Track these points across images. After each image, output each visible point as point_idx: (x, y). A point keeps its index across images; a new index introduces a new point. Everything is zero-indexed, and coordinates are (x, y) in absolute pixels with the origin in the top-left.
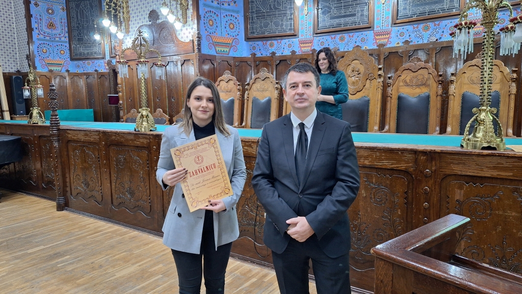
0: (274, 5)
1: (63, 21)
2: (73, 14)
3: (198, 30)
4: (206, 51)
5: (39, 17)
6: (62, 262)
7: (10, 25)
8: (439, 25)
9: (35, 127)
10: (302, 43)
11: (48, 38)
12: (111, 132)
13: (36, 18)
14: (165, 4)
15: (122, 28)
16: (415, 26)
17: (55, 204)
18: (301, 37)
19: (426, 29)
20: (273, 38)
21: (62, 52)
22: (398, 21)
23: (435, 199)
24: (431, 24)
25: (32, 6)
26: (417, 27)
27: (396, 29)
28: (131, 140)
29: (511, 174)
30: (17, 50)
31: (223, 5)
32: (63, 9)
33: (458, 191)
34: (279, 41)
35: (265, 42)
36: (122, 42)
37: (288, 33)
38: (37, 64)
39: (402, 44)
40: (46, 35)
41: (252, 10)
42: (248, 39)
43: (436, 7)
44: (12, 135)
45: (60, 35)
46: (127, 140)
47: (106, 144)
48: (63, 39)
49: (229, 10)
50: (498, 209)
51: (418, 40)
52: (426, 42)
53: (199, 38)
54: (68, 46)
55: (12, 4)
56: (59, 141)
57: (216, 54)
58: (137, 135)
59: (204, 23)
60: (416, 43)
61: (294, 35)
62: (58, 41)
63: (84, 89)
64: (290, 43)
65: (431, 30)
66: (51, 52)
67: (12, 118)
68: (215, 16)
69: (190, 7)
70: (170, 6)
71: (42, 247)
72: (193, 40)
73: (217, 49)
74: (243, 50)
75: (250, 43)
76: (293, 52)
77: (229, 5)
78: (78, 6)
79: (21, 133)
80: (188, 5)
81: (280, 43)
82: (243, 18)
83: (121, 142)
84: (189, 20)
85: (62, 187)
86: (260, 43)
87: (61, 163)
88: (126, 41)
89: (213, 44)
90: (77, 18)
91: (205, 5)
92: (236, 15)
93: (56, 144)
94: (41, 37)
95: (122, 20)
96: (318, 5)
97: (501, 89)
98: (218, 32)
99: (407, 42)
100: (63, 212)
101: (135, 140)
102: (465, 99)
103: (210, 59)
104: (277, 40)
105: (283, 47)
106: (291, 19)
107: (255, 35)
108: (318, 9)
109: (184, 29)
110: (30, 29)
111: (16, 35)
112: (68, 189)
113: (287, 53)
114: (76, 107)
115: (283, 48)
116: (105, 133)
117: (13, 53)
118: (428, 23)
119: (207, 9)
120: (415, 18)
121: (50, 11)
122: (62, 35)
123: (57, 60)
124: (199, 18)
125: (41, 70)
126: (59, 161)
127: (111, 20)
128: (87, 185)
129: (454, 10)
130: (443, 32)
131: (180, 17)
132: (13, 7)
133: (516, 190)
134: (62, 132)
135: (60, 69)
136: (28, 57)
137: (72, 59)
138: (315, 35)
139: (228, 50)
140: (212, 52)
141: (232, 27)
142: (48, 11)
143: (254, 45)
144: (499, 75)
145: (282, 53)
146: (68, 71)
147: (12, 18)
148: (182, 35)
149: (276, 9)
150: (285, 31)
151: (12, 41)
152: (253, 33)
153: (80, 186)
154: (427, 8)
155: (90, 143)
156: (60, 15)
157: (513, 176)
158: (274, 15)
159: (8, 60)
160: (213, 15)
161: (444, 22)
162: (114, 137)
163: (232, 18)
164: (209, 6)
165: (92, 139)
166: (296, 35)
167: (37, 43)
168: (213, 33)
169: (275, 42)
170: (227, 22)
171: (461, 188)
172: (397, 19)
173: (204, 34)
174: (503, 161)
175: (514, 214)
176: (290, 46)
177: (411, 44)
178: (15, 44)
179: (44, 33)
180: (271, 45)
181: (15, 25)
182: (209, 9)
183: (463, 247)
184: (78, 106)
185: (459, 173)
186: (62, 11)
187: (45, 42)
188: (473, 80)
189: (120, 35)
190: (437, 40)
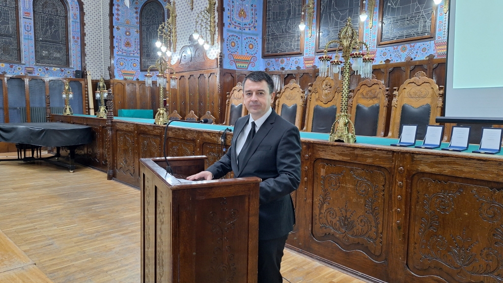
0: (286, 29)
1: (137, 41)
2: (144, 35)
3: (221, 50)
4: (226, 66)
5: (119, 38)
6: (96, 207)
7: (99, 44)
8: (414, 46)
9: (101, 120)
10: (306, 61)
11: (125, 54)
12: (140, 125)
13: (117, 39)
14: (196, 31)
15: (172, 47)
16: (395, 47)
17: (106, 175)
18: (305, 54)
19: (404, 50)
20: (283, 56)
21: (135, 65)
22: (381, 43)
23: (310, 175)
24: (407, 46)
25: (115, 30)
26: (397, 48)
27: (380, 49)
28: (151, 130)
29: (349, 158)
30: (103, 63)
31: (244, 30)
32: (137, 31)
33: (322, 170)
34: (288, 58)
35: (277, 59)
36: (170, 58)
37: (296, 52)
38: (116, 74)
39: (384, 63)
40: (124, 51)
41: (268, 33)
42: (264, 57)
43: (412, 31)
44: (87, 125)
45: (134, 51)
46: (149, 130)
47: (137, 133)
48: (136, 55)
49: (249, 34)
50: (343, 183)
51: (397, 59)
52: (403, 61)
53: (222, 55)
54: (139, 60)
55: (102, 28)
56: (111, 130)
57: (236, 69)
58: (155, 127)
59: (227, 45)
60: (396, 62)
61: (300, 54)
62: (132, 57)
63: (149, 93)
64: (297, 60)
65: (407, 51)
66: (127, 64)
67: (95, 114)
68: (237, 39)
69: (217, 33)
70: (201, 32)
71: (88, 198)
72: (217, 59)
73: (238, 64)
74: (260, 65)
75: (266, 60)
76: (298, 68)
77: (250, 30)
78: (148, 29)
79: (92, 124)
80: (215, 31)
81: (289, 60)
82: (261, 40)
83: (146, 132)
84: (216, 42)
85: (112, 163)
86: (273, 60)
87: (112, 145)
88: (173, 58)
89: (234, 61)
90: (147, 38)
91: (228, 31)
92: (255, 38)
93: (110, 132)
94: (120, 53)
95: (172, 41)
96: (319, 29)
97: (432, 103)
98: (239, 51)
99: (387, 61)
100: (112, 181)
101: (153, 131)
102: (404, 109)
103: (231, 73)
104: (286, 57)
105: (291, 63)
106: (298, 40)
107: (270, 53)
108: (319, 33)
109: (212, 49)
110: (112, 47)
111: (103, 51)
112: (115, 165)
113: (294, 68)
114: (142, 108)
115: (291, 65)
116: (137, 125)
117: (100, 65)
118: (406, 45)
119: (230, 34)
120: (395, 40)
121: (128, 33)
122: (135, 52)
123: (130, 71)
124: (222, 40)
125: (118, 78)
126: (111, 144)
127: (162, 43)
128: (126, 162)
129: (426, 34)
130: (417, 53)
131: (209, 40)
132: (102, 31)
133: (352, 169)
134: (114, 123)
135: (132, 77)
136: (109, 68)
137: (141, 71)
138: (316, 54)
139: (247, 65)
140: (233, 67)
141: (251, 46)
142: (126, 33)
143: (269, 61)
144: (431, 90)
145: (290, 69)
146: (138, 79)
147: (101, 39)
148: (210, 54)
149: (287, 32)
150: (293, 50)
151: (100, 56)
152: (268, 51)
153: (122, 162)
154: (405, 33)
155: (130, 132)
156: (135, 35)
157: (350, 160)
158: (285, 37)
159: (96, 71)
160: (235, 38)
161: (418, 44)
162: (142, 128)
163: (252, 40)
164: (232, 31)
165: (130, 129)
166: (301, 54)
167: (116, 57)
168: (234, 52)
169: (285, 59)
170: (247, 43)
171: (324, 168)
172: (381, 41)
173: (226, 53)
174: (345, 150)
175: (351, 186)
176: (296, 62)
177: (391, 62)
178: (102, 58)
179: (122, 50)
180: (282, 62)
181: (102, 44)
182: (232, 34)
183: (325, 209)
184: (143, 107)
185: (323, 157)
186: (136, 33)
187: (122, 57)
188: (411, 95)
189: (169, 54)
190: (411, 59)
